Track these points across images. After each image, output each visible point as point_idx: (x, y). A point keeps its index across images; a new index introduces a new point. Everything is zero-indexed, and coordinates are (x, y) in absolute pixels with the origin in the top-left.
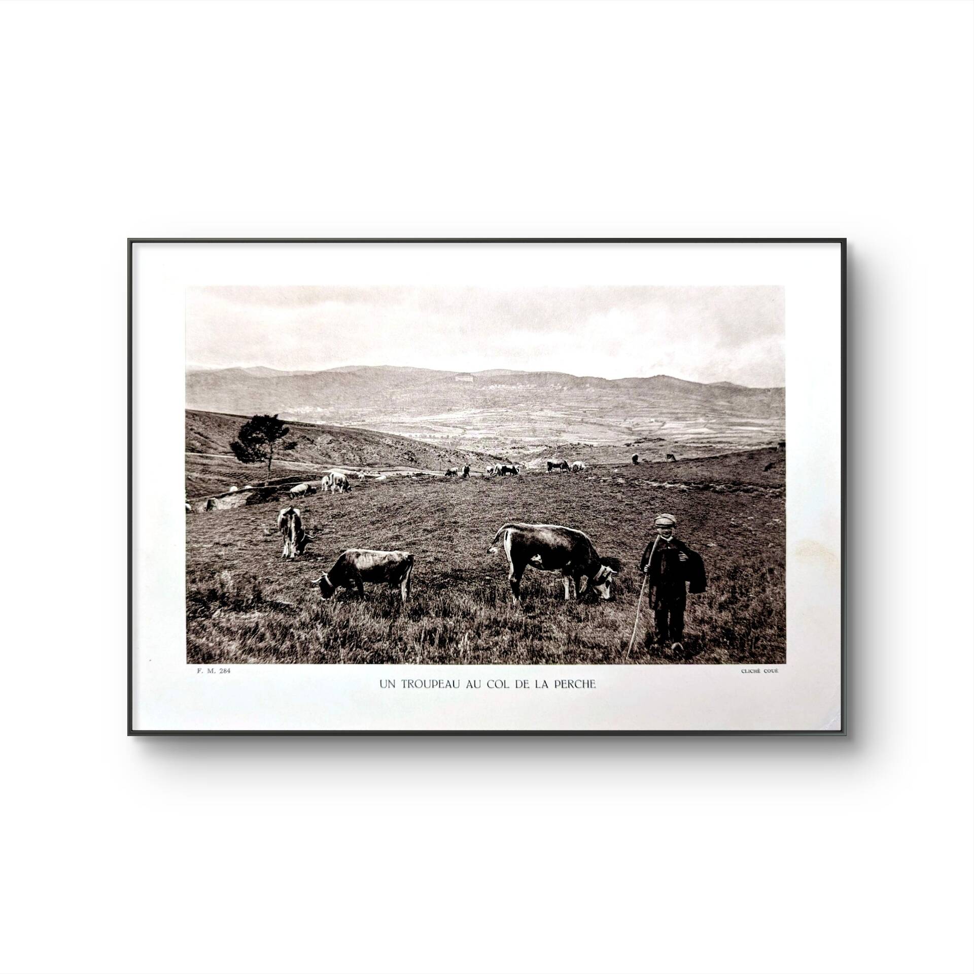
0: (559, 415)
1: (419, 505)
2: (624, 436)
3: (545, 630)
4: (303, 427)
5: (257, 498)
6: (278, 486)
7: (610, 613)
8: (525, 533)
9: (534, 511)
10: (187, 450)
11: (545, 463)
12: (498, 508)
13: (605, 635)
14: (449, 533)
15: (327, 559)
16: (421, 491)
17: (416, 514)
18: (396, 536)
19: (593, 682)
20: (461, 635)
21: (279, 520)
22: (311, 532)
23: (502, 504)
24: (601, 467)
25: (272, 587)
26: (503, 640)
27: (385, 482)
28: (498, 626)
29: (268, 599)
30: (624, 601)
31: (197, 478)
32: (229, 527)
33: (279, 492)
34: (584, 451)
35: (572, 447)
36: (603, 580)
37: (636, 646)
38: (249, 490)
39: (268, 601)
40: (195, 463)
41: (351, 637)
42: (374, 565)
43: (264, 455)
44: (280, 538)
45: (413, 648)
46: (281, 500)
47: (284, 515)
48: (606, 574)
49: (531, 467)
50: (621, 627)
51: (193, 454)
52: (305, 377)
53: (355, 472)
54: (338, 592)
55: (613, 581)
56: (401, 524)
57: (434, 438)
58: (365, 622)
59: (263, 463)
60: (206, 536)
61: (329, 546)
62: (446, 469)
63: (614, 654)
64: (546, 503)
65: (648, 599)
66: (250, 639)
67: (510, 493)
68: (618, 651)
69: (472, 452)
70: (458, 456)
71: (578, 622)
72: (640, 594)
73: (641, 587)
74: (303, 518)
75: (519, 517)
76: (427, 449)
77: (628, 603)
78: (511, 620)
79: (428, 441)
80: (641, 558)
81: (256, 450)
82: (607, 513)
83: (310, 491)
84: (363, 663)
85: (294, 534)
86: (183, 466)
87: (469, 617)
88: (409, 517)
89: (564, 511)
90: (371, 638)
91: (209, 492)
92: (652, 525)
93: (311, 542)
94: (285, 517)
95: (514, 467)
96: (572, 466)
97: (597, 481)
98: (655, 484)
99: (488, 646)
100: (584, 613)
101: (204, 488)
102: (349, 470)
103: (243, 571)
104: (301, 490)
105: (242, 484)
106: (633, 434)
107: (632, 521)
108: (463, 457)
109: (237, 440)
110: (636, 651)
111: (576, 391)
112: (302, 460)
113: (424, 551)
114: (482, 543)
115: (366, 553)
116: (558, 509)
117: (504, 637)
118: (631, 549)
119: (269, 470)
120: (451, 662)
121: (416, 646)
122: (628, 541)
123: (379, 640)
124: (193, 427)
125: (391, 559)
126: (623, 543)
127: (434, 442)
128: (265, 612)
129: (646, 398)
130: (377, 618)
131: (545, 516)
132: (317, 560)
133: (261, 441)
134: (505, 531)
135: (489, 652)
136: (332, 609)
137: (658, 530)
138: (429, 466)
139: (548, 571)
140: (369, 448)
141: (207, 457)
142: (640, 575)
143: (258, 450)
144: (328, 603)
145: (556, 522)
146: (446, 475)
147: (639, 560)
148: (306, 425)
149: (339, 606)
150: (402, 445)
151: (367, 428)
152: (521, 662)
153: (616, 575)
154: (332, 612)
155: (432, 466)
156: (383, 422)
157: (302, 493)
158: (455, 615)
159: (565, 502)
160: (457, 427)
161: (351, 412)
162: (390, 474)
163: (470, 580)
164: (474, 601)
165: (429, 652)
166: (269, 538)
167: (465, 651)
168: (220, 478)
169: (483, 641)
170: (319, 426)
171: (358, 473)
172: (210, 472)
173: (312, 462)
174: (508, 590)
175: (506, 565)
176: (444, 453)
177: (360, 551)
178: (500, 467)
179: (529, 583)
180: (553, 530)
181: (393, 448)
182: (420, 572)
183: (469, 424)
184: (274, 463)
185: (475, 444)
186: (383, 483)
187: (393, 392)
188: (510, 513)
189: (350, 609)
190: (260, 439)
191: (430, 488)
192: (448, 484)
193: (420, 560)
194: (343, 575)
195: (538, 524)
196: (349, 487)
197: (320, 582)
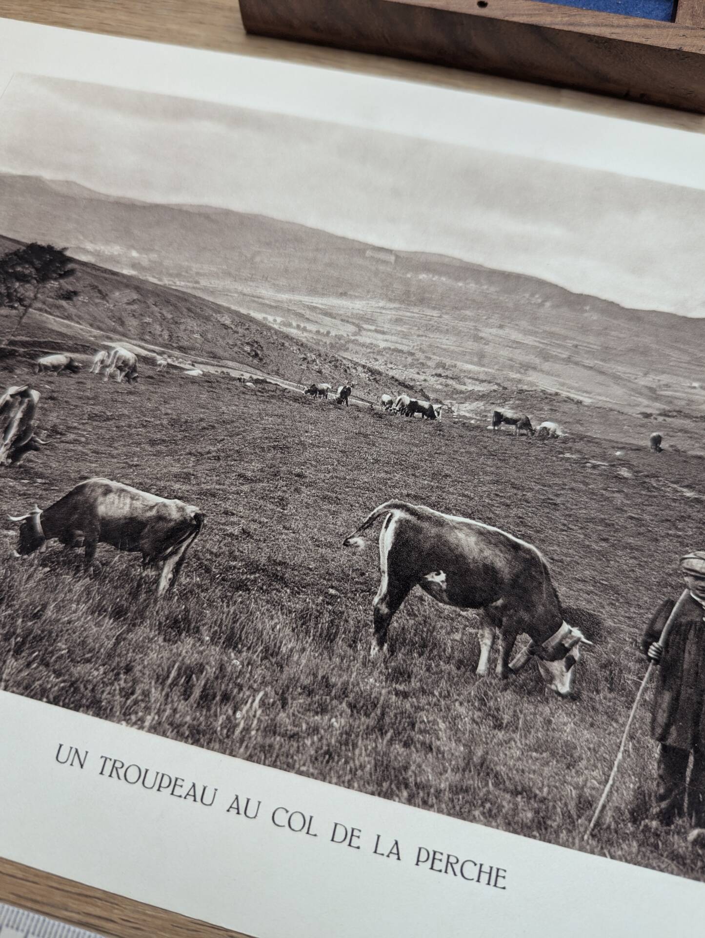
0: (530, 340)
1: (244, 431)
2: (640, 399)
3: (422, 726)
6: (22, 350)
7: (565, 724)
8: (425, 525)
9: (451, 490)
11: (489, 411)
12: (386, 469)
13: (546, 770)
14: (284, 491)
15: (51, 484)
16: (254, 407)
17: (234, 444)
18: (185, 473)
19: (501, 873)
20: (248, 693)
22: (44, 434)
23: (395, 463)
24: (591, 440)
26: (331, 726)
27: (197, 380)
28: (328, 694)
30: (598, 706)
33: (19, 358)
34: (566, 407)
35: (544, 396)
36: (561, 652)
37: (610, 813)
41: (39, 639)
42: (129, 515)
43: (20, 300)
45: (146, 694)
46: (18, 372)
47: (12, 396)
48: (570, 641)
49: (462, 413)
50: (584, 762)
52: (132, 207)
53: (154, 355)
54: (47, 548)
55: (582, 659)
56: (202, 455)
57: (305, 329)
58: (74, 617)
59: (14, 312)
61: (65, 463)
62: (310, 382)
63: (558, 819)
64: (476, 481)
65: (649, 716)
67: (415, 449)
68: (570, 817)
69: (364, 367)
70: (336, 367)
71: (495, 727)
72: (633, 701)
73: (637, 685)
74: (41, 408)
75: (423, 494)
76: (287, 344)
77: (607, 713)
78: (356, 689)
79: (293, 332)
80: (645, 627)
81: (12, 291)
82: (591, 525)
83: (71, 368)
84: (40, 700)
85: (13, 431)
87: (274, 660)
88: (219, 446)
89: (508, 502)
90: (74, 652)
92: (674, 566)
93: (37, 449)
94: (11, 400)
95: (431, 407)
96: (538, 428)
97: (582, 463)
98: (689, 494)
99: (296, 729)
100: (511, 713)
102: (145, 349)
104: (55, 363)
106: (657, 399)
107: (637, 550)
108: (346, 371)
110: (609, 827)
111: (565, 312)
112: (76, 319)
113: (226, 513)
114: (339, 523)
115: (123, 490)
116: (497, 495)
117: (333, 720)
118: (628, 603)
119: (19, 323)
120: (212, 745)
121: (153, 690)
122: (623, 586)
123: (88, 661)
125: (163, 512)
126: (612, 588)
127: (302, 336)
129: (686, 347)
130: (100, 615)
131: (471, 504)
133: (23, 279)
134: (387, 512)
135: (295, 745)
136: (25, 578)
137: (686, 579)
138: (281, 372)
139: (453, 608)
140: (192, 324)
142: (640, 661)
143: (16, 291)
144: (22, 564)
145: (490, 519)
146: (307, 392)
147: (641, 630)
148: (106, 271)
149: (39, 575)
150: (248, 329)
151: (199, 294)
152: (356, 785)
153: (590, 649)
154: (23, 584)
155: (288, 373)
156: (229, 291)
157: (55, 368)
158: (249, 649)
159: (514, 486)
160: (348, 322)
161: (181, 267)
162: (211, 370)
163: (298, 588)
164: (293, 630)
165: (175, 711)
167: (247, 729)
169: (288, 716)
170: (124, 276)
171: (158, 357)
173: (91, 325)
174: (366, 625)
175: (375, 576)
176: (314, 357)
177: (114, 484)
178: (407, 400)
179: (412, 622)
180: (481, 533)
181: (230, 330)
182: (207, 550)
183: (370, 320)
184: (31, 314)
185: (371, 355)
186: (193, 381)
187: (259, 252)
188: (405, 482)
189: (57, 586)
190: (25, 276)
191: (274, 407)
192: (305, 409)
193: (214, 527)
194: (68, 519)
195: (454, 515)
196: (136, 375)
197: (24, 522)
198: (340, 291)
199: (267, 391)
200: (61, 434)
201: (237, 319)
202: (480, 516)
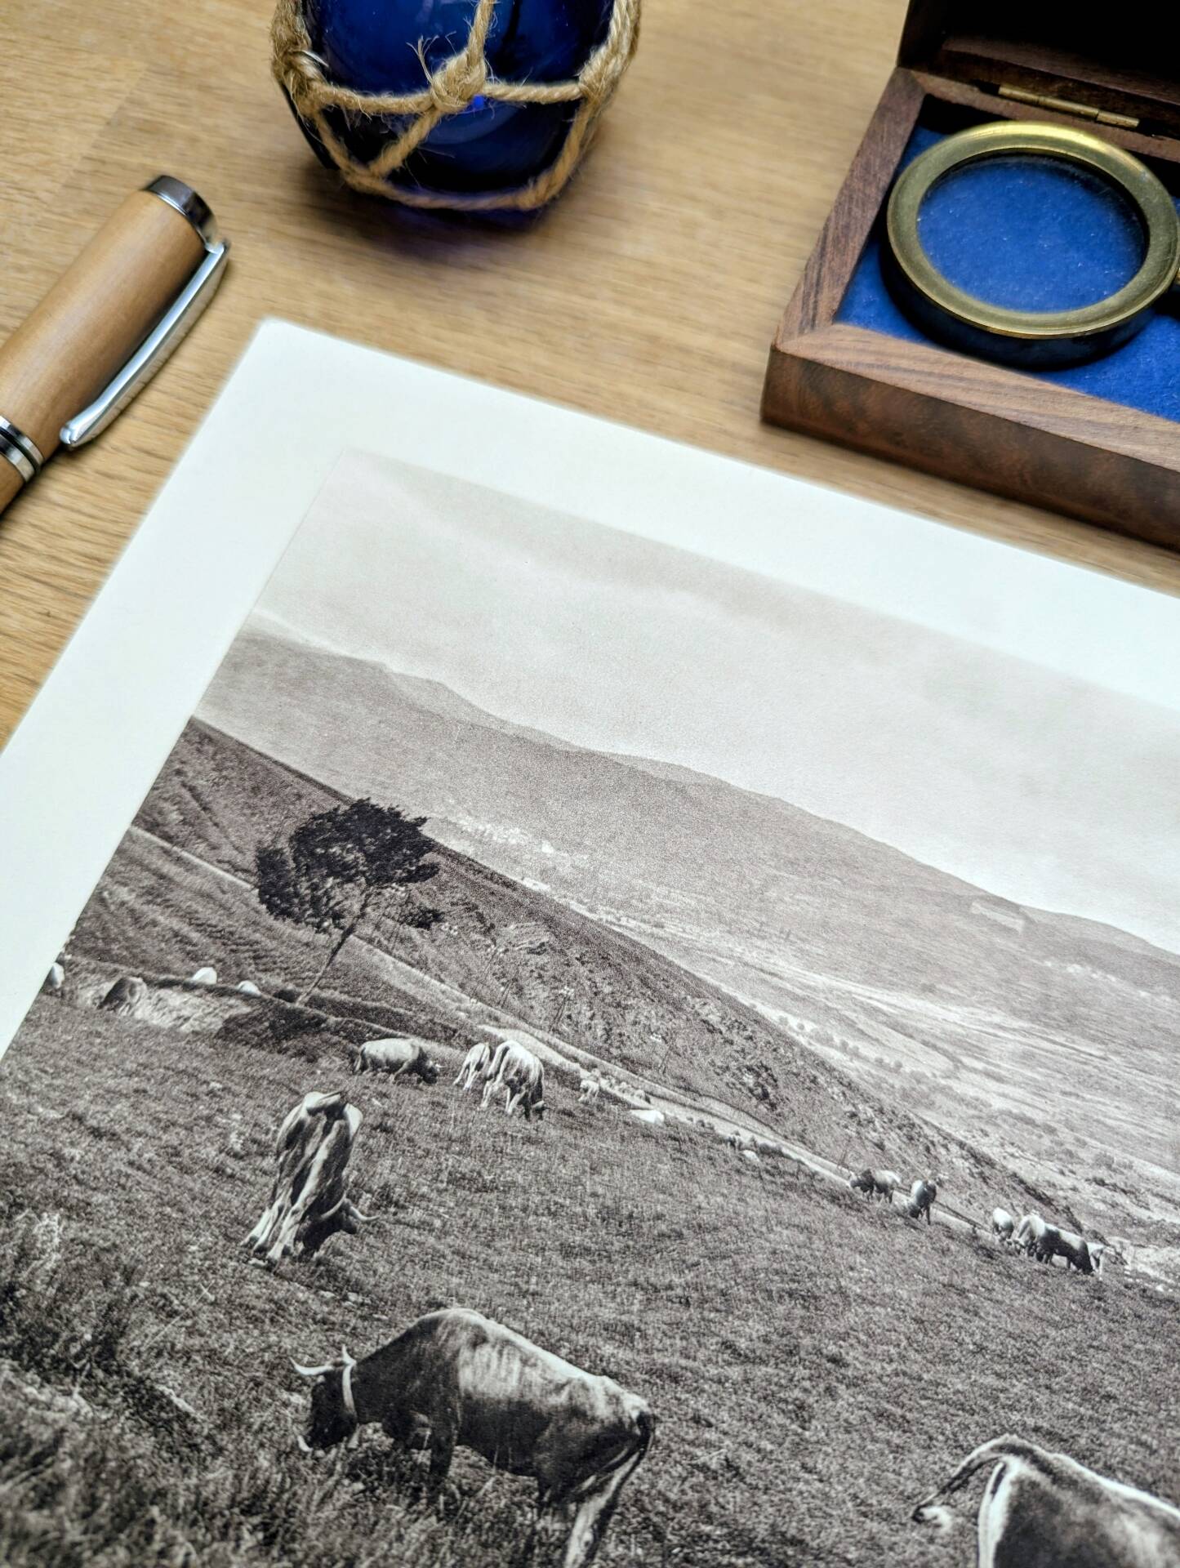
1: (737, 1252)
4: (479, 879)
5: (259, 1028)
6: (332, 1019)
8: (1066, 1496)
9: (1117, 1427)
10: (138, 820)
12: (997, 1368)
14: (805, 1390)
15: (375, 1308)
16: (758, 1206)
17: (716, 1276)
18: (625, 1325)
21: (289, 1121)
22: (366, 1199)
23: (1015, 1358)
25: (168, 1329)
27: (655, 1131)
29: (134, 1365)
31: (123, 904)
32: (134, 1083)
33: (327, 1035)
38: (247, 998)
39: (129, 1375)
40: (141, 864)
42: (516, 1397)
43: (337, 916)
44: (263, 1180)
46: (324, 1063)
47: (312, 1112)
49: (1141, 1268)
51: (148, 835)
52: (545, 751)
53: (576, 1066)
54: (361, 1441)
56: (656, 1290)
57: (856, 1054)
59: (322, 938)
60: (57, 1082)
61: (403, 1269)
62: (861, 1166)
64: (1162, 1415)
66: (10, 1484)
67: (1052, 1332)
69: (962, 1145)
70: (911, 1138)
74: (363, 1145)
75: (1064, 1429)
76: (821, 1080)
79: (835, 1057)
81: (321, 892)
83: (421, 1071)
85: (310, 1185)
86: (104, 855)
88: (690, 1276)
91: (135, 956)
93: (352, 1230)
95: (1085, 1248)
101: (128, 939)
102: (560, 1052)
103: (105, 1239)
104: (393, 1056)
105: (234, 971)
108: (928, 1149)
109: (283, 844)
112: (435, 969)
113: (697, 1420)
115: (507, 1342)
119: (331, 962)
124: (186, 768)
125: (580, 1400)
127: (852, 1069)
128: (105, 1405)
131: (1152, 1462)
132: (345, 1299)
133: (345, 873)
134: (996, 1460)
136: (317, 1497)
138: (810, 1137)
140: (647, 1012)
141: (179, 860)
143: (327, 894)
144: (313, 1469)
146: (855, 1185)
148: (492, 877)
149: (343, 1497)
150: (751, 1038)
151: (663, 950)
154: (313, 1508)
155: (823, 1141)
156: (716, 951)
157: (393, 1066)
160: (935, 1047)
161: (632, 889)
162: (682, 1115)
166: (233, 1166)
168: (185, 929)
170: (526, 892)
171: (584, 1073)
172: (167, 904)
173: (462, 986)
176: (870, 1113)
177: (492, 1327)
178: (1041, 1227)
181: (717, 1036)
182: (660, 1492)
183: (976, 1051)
184: (352, 946)
185: (976, 1123)
186: (647, 1133)
187: (775, 878)
188: (1031, 1400)
189: (376, 1523)
190: (346, 866)
191: (791, 1207)
192: (851, 1219)
193: (673, 1446)
194: (403, 1388)
195: (1120, 1482)
196: (540, 1104)
197: (321, 1379)
198: (923, 980)
199: (782, 1174)
200: (397, 1204)
201: (732, 1016)
202: (1169, 1492)
